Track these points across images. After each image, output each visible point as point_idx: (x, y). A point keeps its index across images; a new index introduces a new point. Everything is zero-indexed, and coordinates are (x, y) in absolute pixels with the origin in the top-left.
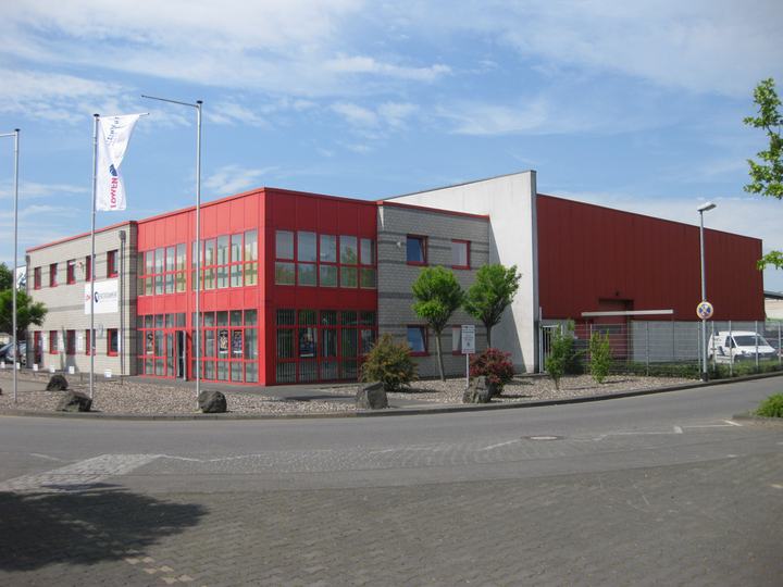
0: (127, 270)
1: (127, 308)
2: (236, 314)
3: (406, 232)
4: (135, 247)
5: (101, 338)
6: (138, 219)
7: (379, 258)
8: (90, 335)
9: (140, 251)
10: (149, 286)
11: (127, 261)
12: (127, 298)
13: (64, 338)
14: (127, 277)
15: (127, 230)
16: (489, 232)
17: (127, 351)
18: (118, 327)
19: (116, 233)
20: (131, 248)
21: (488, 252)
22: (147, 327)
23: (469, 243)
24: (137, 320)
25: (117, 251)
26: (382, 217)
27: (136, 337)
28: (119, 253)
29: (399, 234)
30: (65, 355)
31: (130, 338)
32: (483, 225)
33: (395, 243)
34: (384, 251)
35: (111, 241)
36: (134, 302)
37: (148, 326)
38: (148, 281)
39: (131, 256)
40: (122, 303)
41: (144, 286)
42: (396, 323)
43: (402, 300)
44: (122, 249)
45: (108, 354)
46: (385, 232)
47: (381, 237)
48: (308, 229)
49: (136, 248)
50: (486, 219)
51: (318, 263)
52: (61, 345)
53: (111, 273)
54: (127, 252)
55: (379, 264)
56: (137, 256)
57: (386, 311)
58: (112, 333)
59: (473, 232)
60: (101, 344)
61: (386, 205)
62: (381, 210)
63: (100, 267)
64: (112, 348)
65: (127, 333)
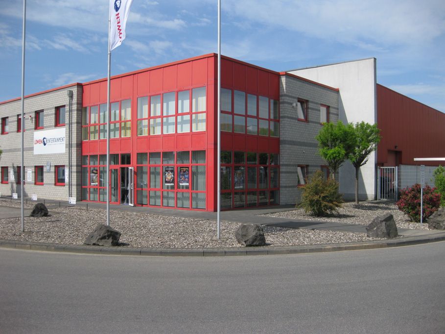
0: (74, 120)
1: (74, 150)
2: (183, 155)
3: (297, 96)
4: (80, 103)
5: (49, 172)
6: (83, 83)
7: (281, 115)
8: (39, 171)
9: (84, 106)
10: (92, 132)
11: (75, 114)
12: (74, 141)
13: (15, 172)
14: (74, 126)
15: (75, 90)
16: (339, 101)
17: (74, 182)
18: (66, 163)
19: (65, 93)
20: (78, 104)
21: (338, 115)
22: (90, 164)
23: (328, 107)
24: (81, 158)
25: (64, 106)
26: (284, 86)
27: (82, 171)
28: (67, 108)
29: (294, 98)
30: (15, 185)
31: (77, 172)
32: (334, 94)
33: (291, 104)
34: (285, 110)
35: (62, 98)
36: (80, 145)
37: (92, 164)
38: (92, 129)
39: (78, 110)
40: (70, 146)
41: (88, 133)
42: (292, 163)
43: (295, 147)
44: (71, 104)
45: (55, 184)
46: (285, 95)
47: (282, 99)
48: (240, 89)
49: (82, 104)
50: (337, 91)
51: (246, 116)
52: (12, 177)
53: (57, 123)
54: (75, 107)
55: (281, 119)
56: (82, 110)
57: (287, 155)
58: (59, 169)
59: (330, 100)
60: (49, 177)
61: (287, 75)
62: (283, 79)
63: (49, 118)
64: (59, 181)
65: (74, 169)
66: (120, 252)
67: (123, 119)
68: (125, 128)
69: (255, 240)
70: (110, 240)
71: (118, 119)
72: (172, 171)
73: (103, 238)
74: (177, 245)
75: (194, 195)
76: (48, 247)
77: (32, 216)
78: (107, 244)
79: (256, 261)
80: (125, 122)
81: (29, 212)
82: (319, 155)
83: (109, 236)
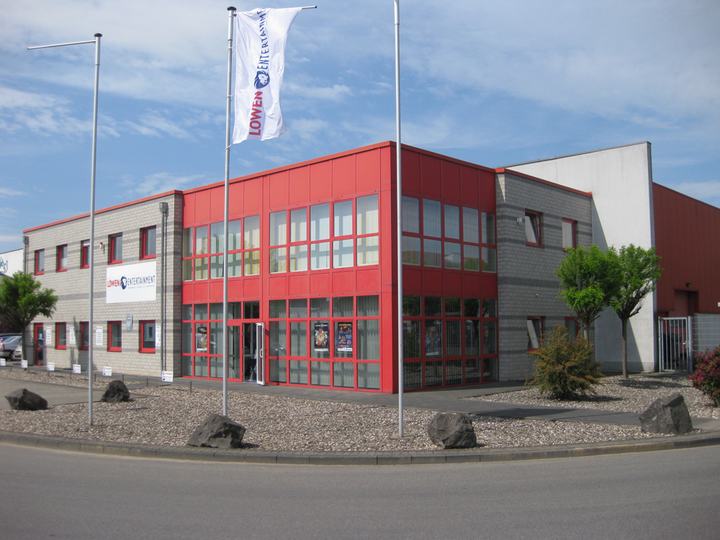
0: (170, 248)
1: (170, 296)
2: (342, 303)
3: (525, 207)
4: (180, 223)
5: (130, 330)
6: (184, 189)
7: (499, 237)
8: (114, 328)
9: (186, 226)
10: (199, 268)
11: (171, 240)
12: (170, 282)
13: (76, 332)
14: (170, 259)
15: (171, 202)
16: (592, 212)
17: (170, 346)
18: (157, 316)
19: (156, 206)
20: (175, 223)
21: (591, 235)
22: (195, 318)
23: (575, 223)
24: (181, 309)
25: (154, 227)
26: (503, 191)
27: (182, 330)
28: (159, 230)
29: (520, 209)
30: (76, 352)
31: (174, 331)
32: (584, 202)
33: (515, 219)
34: (505, 228)
35: (150, 215)
36: (179, 289)
37: (198, 317)
38: (198, 262)
39: (175, 233)
40: (163, 289)
41: (191, 270)
42: (517, 314)
43: (523, 287)
44: (164, 224)
45: (140, 351)
46: (505, 205)
47: (500, 212)
48: (433, 197)
49: (182, 223)
50: (589, 197)
51: (443, 239)
52: (72, 338)
53: (144, 254)
54: (171, 228)
55: (498, 244)
56: (182, 232)
57: (510, 301)
58: (146, 327)
59: (578, 211)
60: (130, 339)
61: (508, 174)
62: (502, 180)
63: (130, 246)
64: (146, 345)
65: (170, 326)
66: (245, 458)
67: (247, 247)
68: (251, 262)
69: (459, 438)
70: (229, 439)
71: (239, 247)
72: (326, 329)
73: (218, 435)
74: (335, 446)
75: (361, 367)
76: (131, 450)
77: (105, 400)
78: (224, 445)
79: (460, 472)
80: (251, 251)
81: (100, 395)
82: (561, 301)
83: (226, 433)
